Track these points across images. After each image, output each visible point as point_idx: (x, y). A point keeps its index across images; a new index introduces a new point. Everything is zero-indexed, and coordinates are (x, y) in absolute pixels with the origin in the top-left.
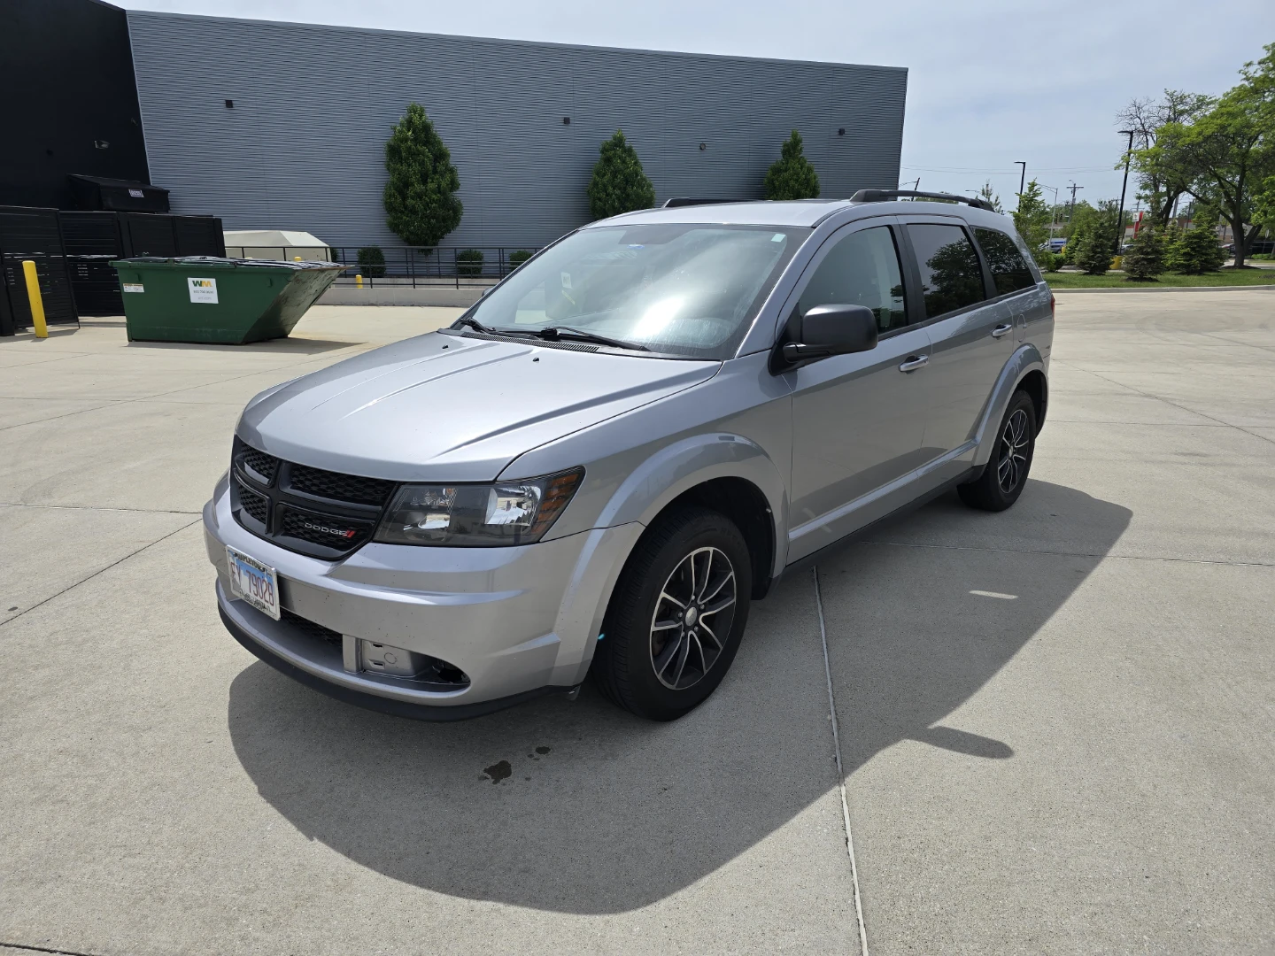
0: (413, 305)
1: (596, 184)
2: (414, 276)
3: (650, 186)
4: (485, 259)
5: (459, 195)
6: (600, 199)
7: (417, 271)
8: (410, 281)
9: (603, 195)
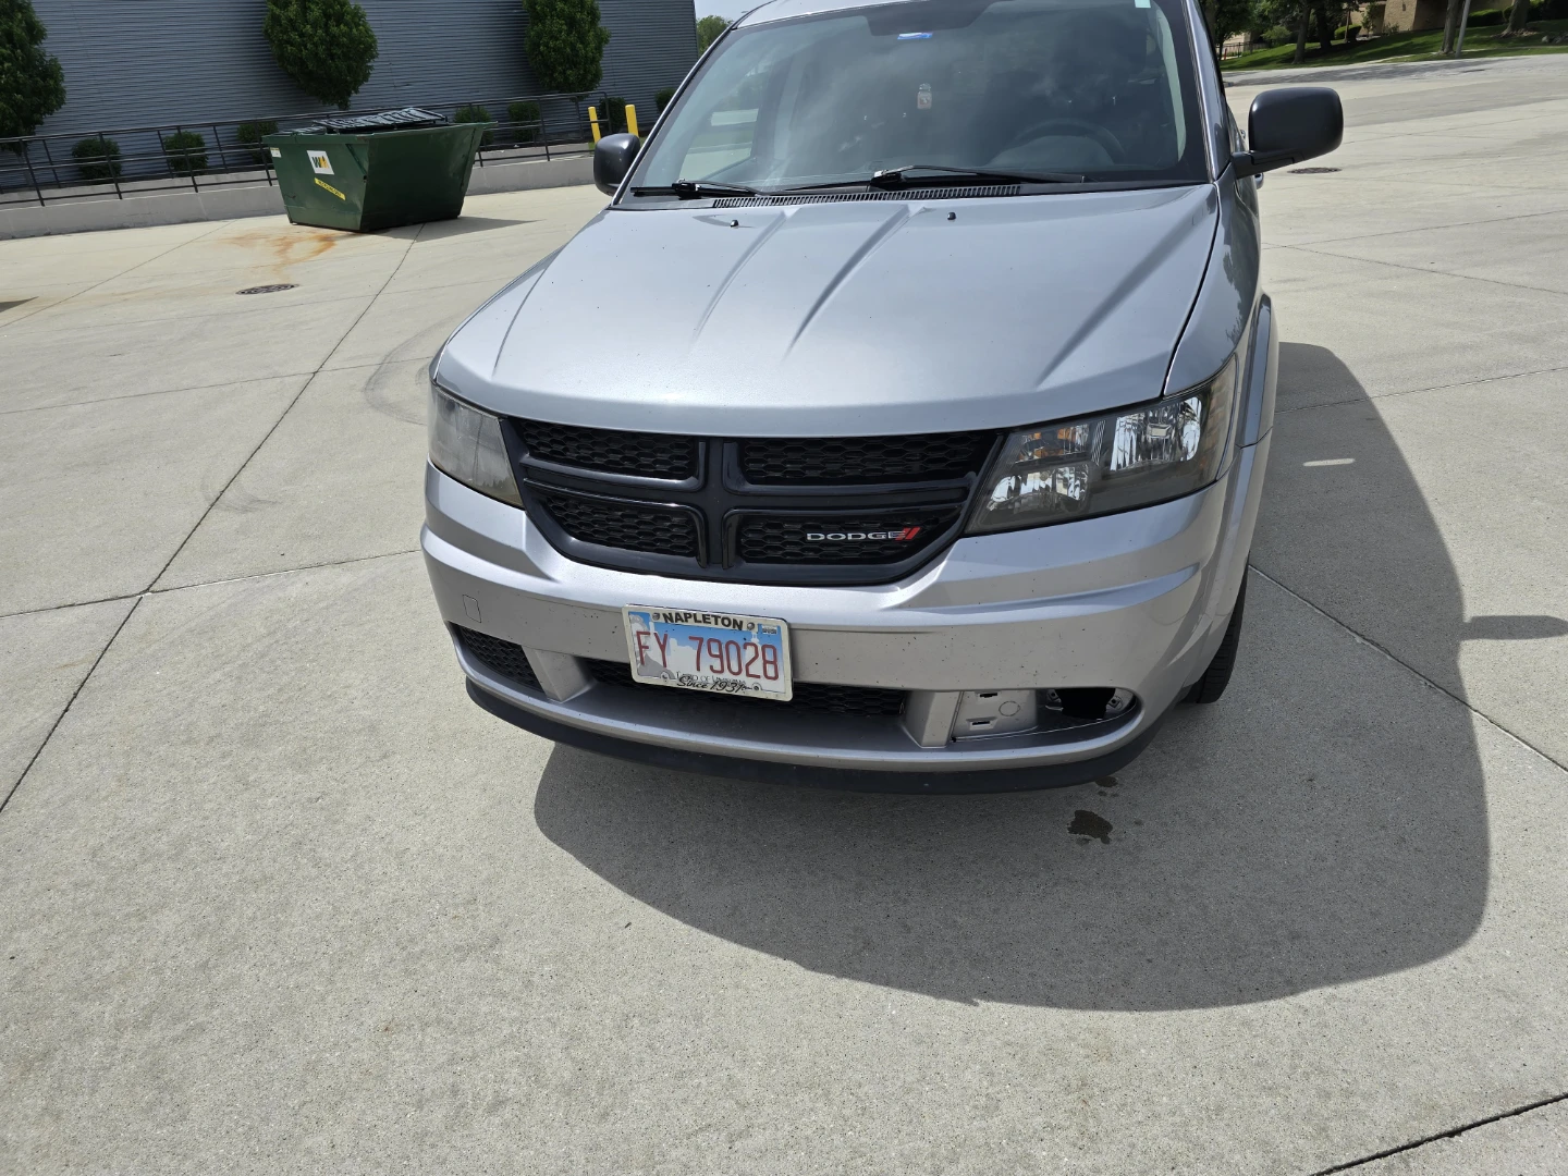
0: (48, 234)
1: (275, 19)
2: (38, 187)
3: (363, 16)
4: (122, 152)
5: (49, 48)
6: (289, 42)
7: (40, 180)
8: (33, 195)
9: (294, 36)
